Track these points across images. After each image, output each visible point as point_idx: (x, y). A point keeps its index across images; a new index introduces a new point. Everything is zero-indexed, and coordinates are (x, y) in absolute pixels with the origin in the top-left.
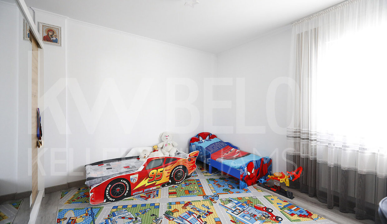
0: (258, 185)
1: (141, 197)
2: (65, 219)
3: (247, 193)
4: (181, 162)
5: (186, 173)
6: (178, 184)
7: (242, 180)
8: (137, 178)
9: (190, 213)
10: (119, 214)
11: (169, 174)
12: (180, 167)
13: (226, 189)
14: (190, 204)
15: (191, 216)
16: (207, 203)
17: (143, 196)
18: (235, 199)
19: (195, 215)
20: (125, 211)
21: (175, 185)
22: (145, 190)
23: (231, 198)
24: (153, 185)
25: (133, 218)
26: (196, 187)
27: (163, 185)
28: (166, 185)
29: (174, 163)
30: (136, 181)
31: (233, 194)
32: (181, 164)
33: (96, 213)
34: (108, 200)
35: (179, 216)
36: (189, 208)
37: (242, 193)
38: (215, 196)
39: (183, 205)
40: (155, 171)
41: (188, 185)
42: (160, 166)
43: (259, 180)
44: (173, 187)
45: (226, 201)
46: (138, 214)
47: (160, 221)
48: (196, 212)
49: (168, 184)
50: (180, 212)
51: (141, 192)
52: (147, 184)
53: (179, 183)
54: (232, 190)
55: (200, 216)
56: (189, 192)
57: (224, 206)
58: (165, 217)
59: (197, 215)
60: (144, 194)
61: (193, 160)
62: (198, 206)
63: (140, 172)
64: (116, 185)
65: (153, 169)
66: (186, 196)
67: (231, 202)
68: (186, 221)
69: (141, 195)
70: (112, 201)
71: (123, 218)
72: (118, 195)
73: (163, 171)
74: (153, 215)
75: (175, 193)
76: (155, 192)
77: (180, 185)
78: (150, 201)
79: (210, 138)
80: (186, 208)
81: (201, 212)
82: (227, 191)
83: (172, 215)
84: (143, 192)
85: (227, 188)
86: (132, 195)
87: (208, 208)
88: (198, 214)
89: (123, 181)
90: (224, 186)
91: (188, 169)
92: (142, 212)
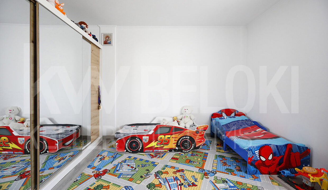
0: (278, 177)
1: (151, 155)
2: (101, 155)
3: (254, 180)
4: (188, 133)
5: (193, 144)
6: (184, 152)
7: (252, 164)
8: (148, 139)
9: (176, 179)
10: (128, 162)
11: (176, 142)
12: (187, 137)
13: (230, 169)
14: (182, 172)
15: (175, 181)
16: (199, 176)
17: (152, 154)
18: (232, 182)
19: (179, 182)
20: (133, 161)
21: (182, 153)
22: (154, 151)
23: (229, 179)
24: (161, 148)
25: (134, 168)
26: (199, 159)
27: (170, 150)
28: (173, 151)
29: (181, 133)
30: (147, 142)
31: (235, 176)
32: (188, 134)
33: (117, 157)
34: (127, 151)
35: (165, 178)
36: (178, 175)
37: (248, 178)
38: (212, 172)
39: (176, 170)
40: (163, 136)
41: (194, 156)
42: (167, 133)
43: (281, 171)
44: (179, 154)
45: (220, 181)
46: (139, 166)
47: (149, 176)
48: (181, 180)
49: (175, 150)
50: (169, 174)
51: (151, 151)
52: (156, 146)
53: (186, 152)
54: (236, 172)
55: (182, 184)
56: (190, 161)
57: (214, 184)
58: (154, 175)
59: (180, 182)
60: (154, 154)
61: (202, 133)
62: (188, 175)
63: (150, 135)
64: (133, 141)
65: (161, 134)
66: (184, 164)
67: (225, 183)
68: (168, 184)
69: (151, 153)
70: (130, 152)
71: (128, 165)
72: (134, 149)
73: (170, 138)
74: (148, 170)
75: (177, 159)
76: (162, 154)
77: (187, 154)
78: (154, 160)
79: (236, 115)
80: (176, 174)
81: (186, 181)
82: (230, 171)
83: (160, 175)
84: (153, 152)
85: (232, 169)
86: (144, 151)
87: (196, 181)
88: (183, 181)
89: (137, 139)
90: (230, 166)
91: (196, 141)
92: (142, 165)
